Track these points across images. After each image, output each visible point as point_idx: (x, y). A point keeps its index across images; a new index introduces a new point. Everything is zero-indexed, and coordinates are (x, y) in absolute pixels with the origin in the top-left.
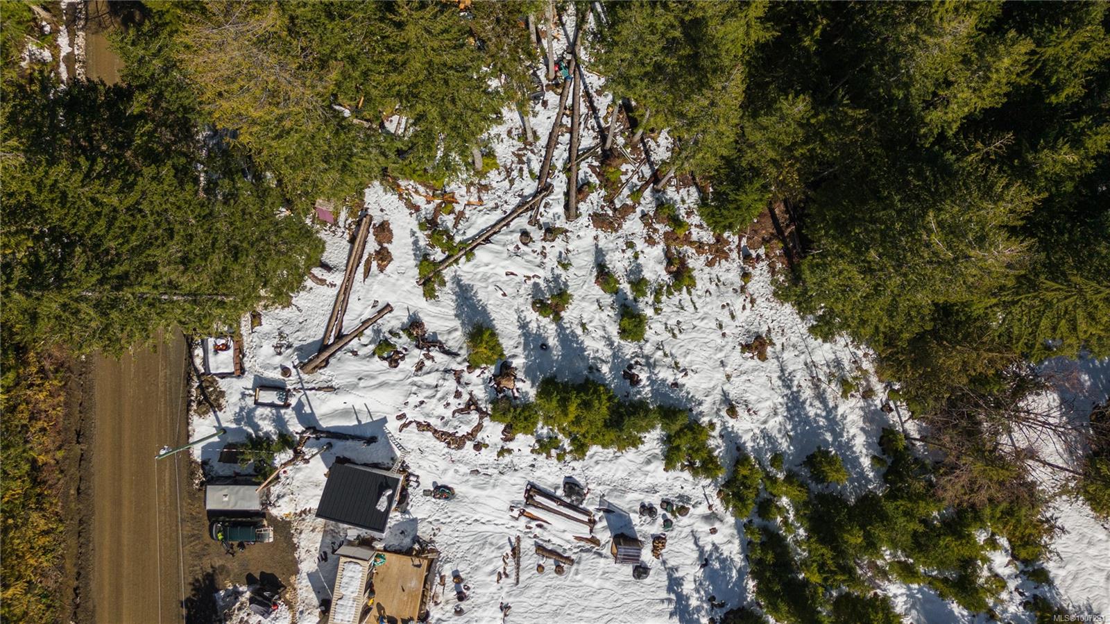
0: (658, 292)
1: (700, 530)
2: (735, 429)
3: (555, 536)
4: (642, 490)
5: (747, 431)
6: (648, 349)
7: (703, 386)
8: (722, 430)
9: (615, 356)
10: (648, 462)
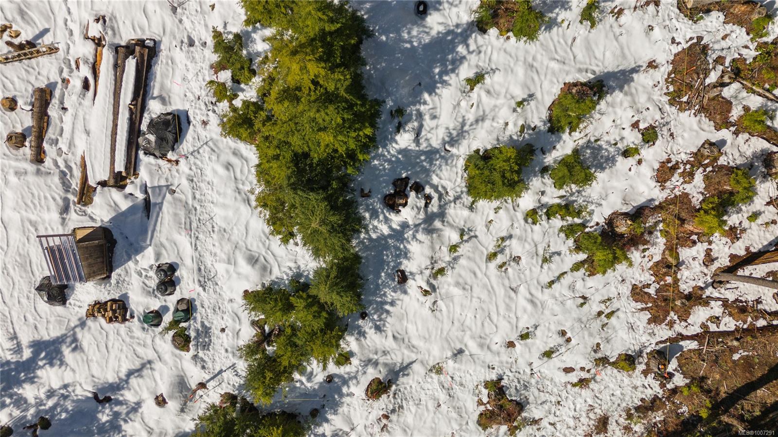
0: (567, 208)
1: (157, 375)
2: (346, 400)
3: (75, 116)
4: (200, 262)
5: (348, 420)
6: (458, 214)
7: (411, 328)
8: (340, 376)
9: (431, 154)
10: (253, 260)
